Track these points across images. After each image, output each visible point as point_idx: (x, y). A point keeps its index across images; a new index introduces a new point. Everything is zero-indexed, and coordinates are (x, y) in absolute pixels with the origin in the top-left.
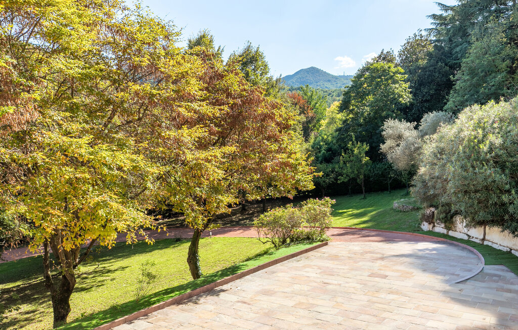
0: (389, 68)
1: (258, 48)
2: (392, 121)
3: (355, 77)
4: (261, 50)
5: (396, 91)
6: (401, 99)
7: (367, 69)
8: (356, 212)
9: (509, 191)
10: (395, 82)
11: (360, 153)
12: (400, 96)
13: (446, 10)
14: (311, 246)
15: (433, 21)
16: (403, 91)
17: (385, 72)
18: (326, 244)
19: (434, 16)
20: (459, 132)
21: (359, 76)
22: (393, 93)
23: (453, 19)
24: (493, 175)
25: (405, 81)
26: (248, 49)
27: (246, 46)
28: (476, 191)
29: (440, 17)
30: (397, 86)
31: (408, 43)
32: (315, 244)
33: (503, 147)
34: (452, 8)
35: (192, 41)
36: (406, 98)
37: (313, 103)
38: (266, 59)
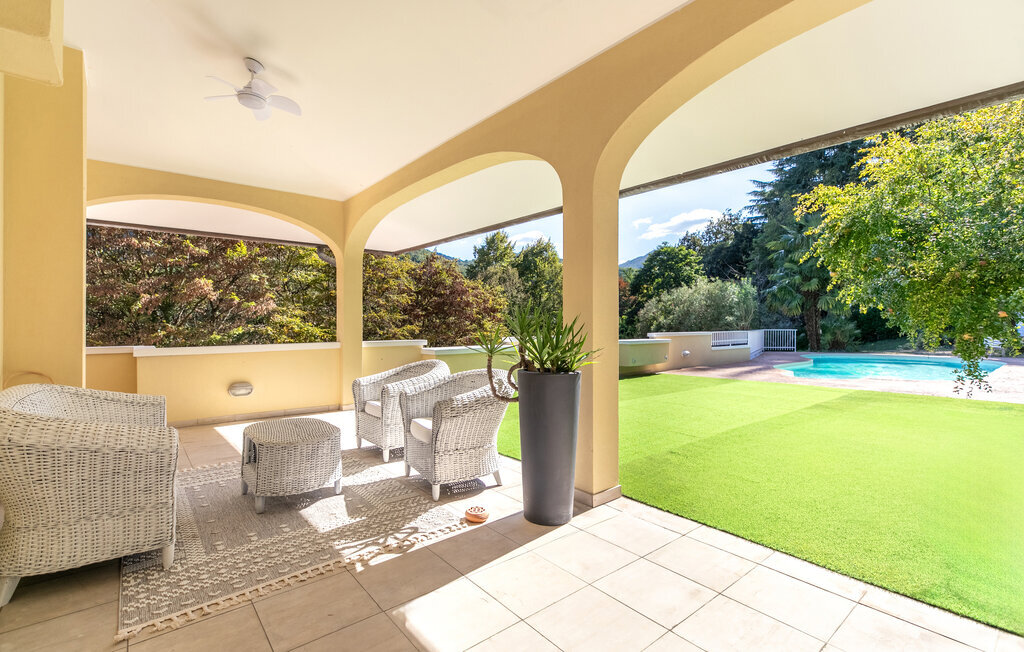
7: (659, 253)
10: (687, 265)
15: (754, 198)
17: (676, 255)
19: (755, 193)
21: (652, 259)
23: (772, 194)
25: (700, 263)
26: (539, 243)
29: (761, 194)
31: (713, 223)
34: (770, 184)
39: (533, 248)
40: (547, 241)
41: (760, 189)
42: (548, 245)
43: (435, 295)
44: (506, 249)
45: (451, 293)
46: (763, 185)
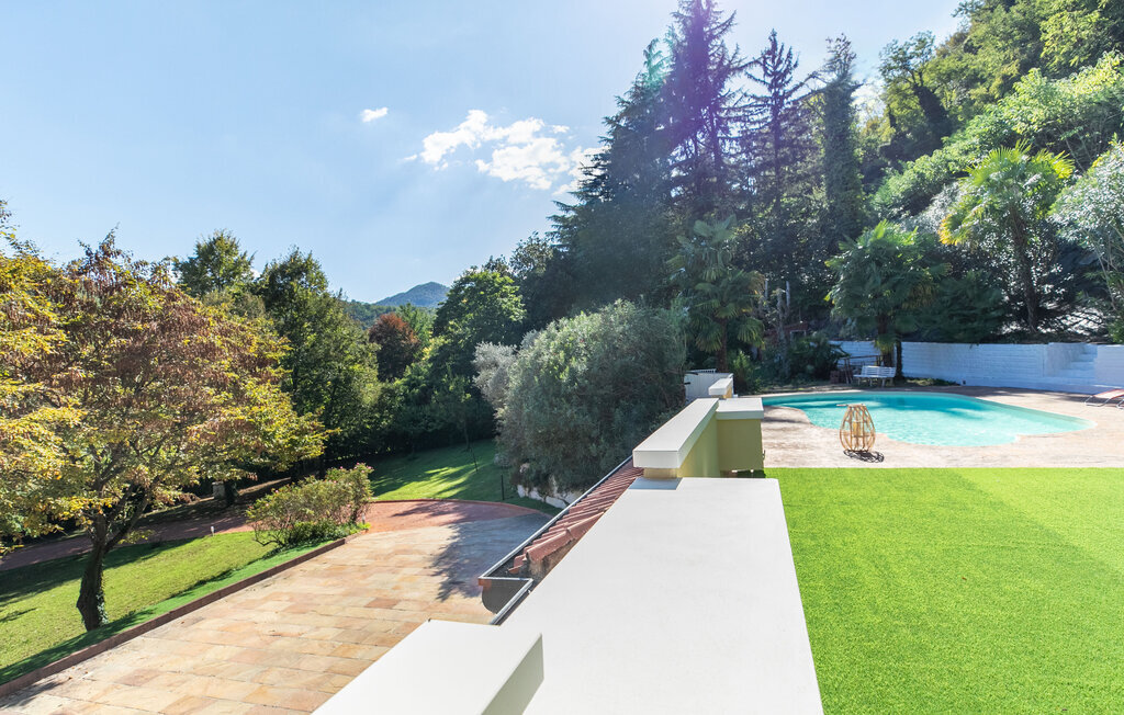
0: (494, 277)
1: (310, 255)
2: (487, 346)
3: (451, 291)
4: (314, 257)
5: (504, 306)
6: (512, 317)
7: (467, 280)
8: (452, 470)
9: (596, 441)
10: (504, 295)
11: (457, 389)
12: (510, 313)
13: (567, 210)
14: (313, 549)
15: (555, 223)
16: (514, 307)
17: (490, 282)
18: (343, 543)
19: (556, 218)
20: (536, 358)
21: (457, 288)
22: (500, 308)
23: (575, 219)
24: (575, 416)
25: (517, 294)
26: (294, 256)
27: (291, 252)
28: (560, 441)
29: (563, 219)
30: (505, 300)
31: (521, 247)
32: (322, 545)
33: (587, 375)
34: (574, 208)
35: (203, 246)
36: (518, 314)
37: (418, 326)
38: (322, 270)
39: (283, 267)
40: (306, 256)
41: (561, 214)
42: (308, 260)
43: (117, 333)
44: (237, 264)
45: (163, 328)
46: (567, 208)
